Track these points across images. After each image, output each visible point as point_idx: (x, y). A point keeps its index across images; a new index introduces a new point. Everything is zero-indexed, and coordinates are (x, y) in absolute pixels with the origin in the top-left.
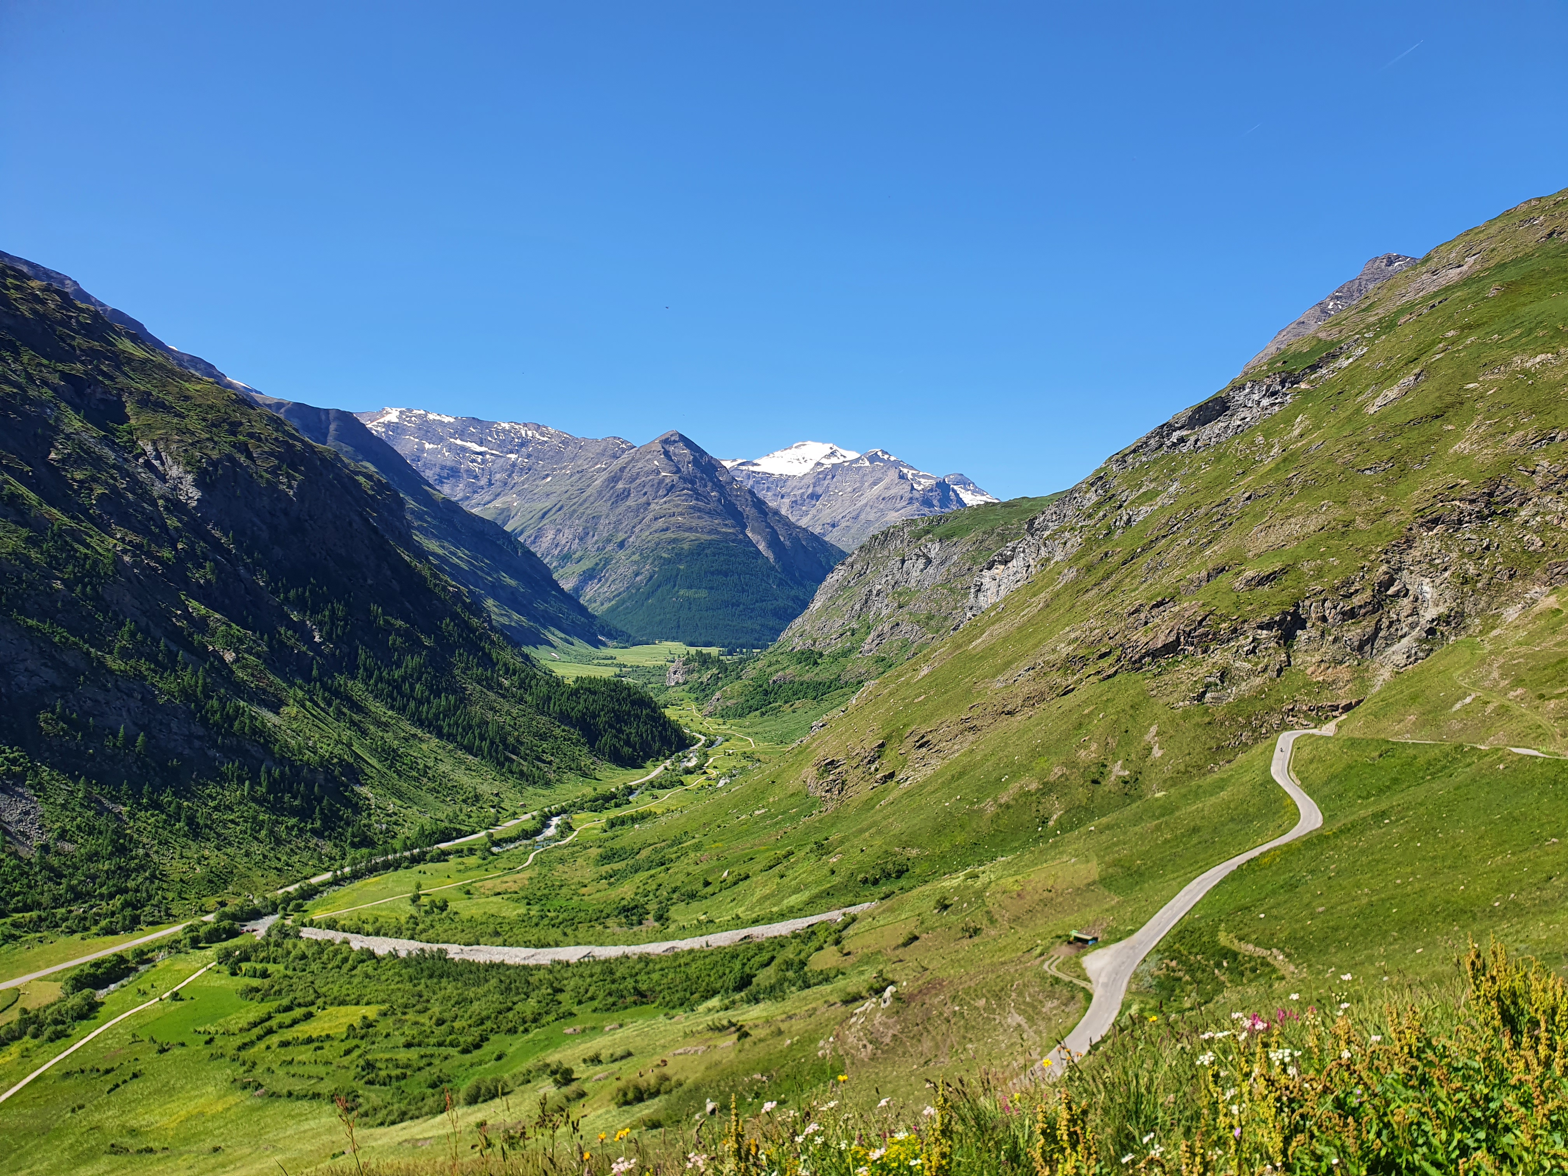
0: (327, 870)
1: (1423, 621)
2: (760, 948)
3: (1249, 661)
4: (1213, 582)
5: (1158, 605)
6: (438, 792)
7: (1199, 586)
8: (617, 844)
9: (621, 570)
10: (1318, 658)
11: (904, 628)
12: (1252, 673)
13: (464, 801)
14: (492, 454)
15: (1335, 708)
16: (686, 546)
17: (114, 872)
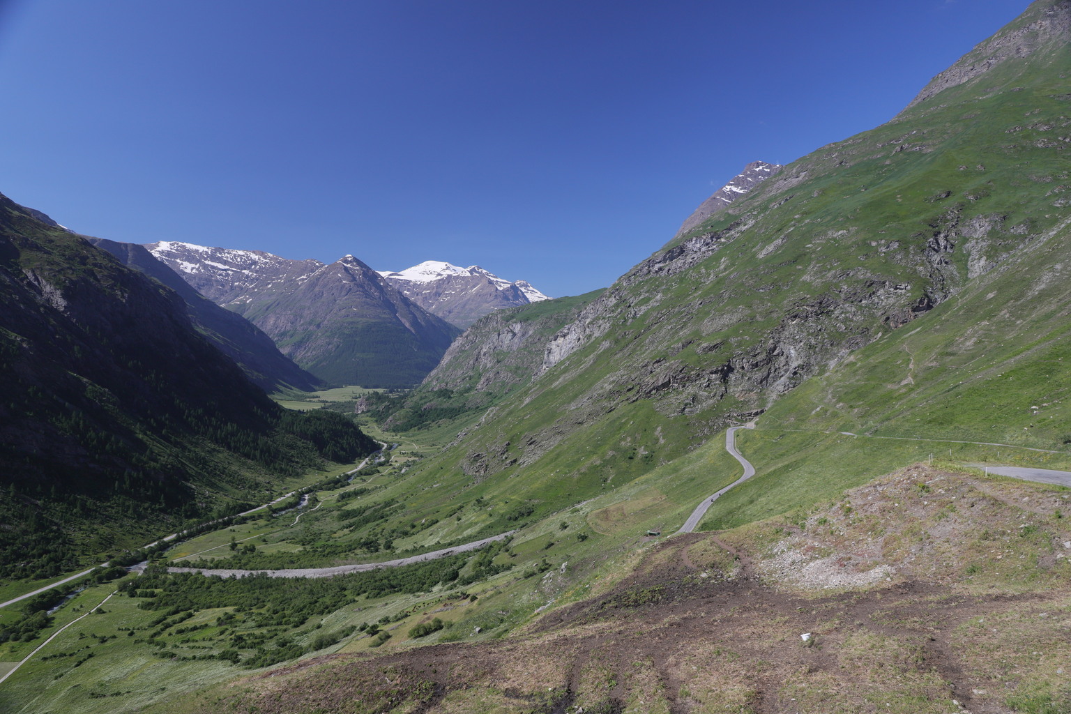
0: (172, 532)
1: (791, 369)
2: (457, 558)
3: (707, 391)
4: (685, 348)
5: (658, 362)
6: (233, 483)
7: (678, 351)
8: (349, 508)
9: (319, 342)
10: (740, 389)
11: (502, 375)
12: (708, 397)
13: (250, 487)
14: (232, 271)
15: (750, 415)
16: (360, 326)
17: (39, 541)
